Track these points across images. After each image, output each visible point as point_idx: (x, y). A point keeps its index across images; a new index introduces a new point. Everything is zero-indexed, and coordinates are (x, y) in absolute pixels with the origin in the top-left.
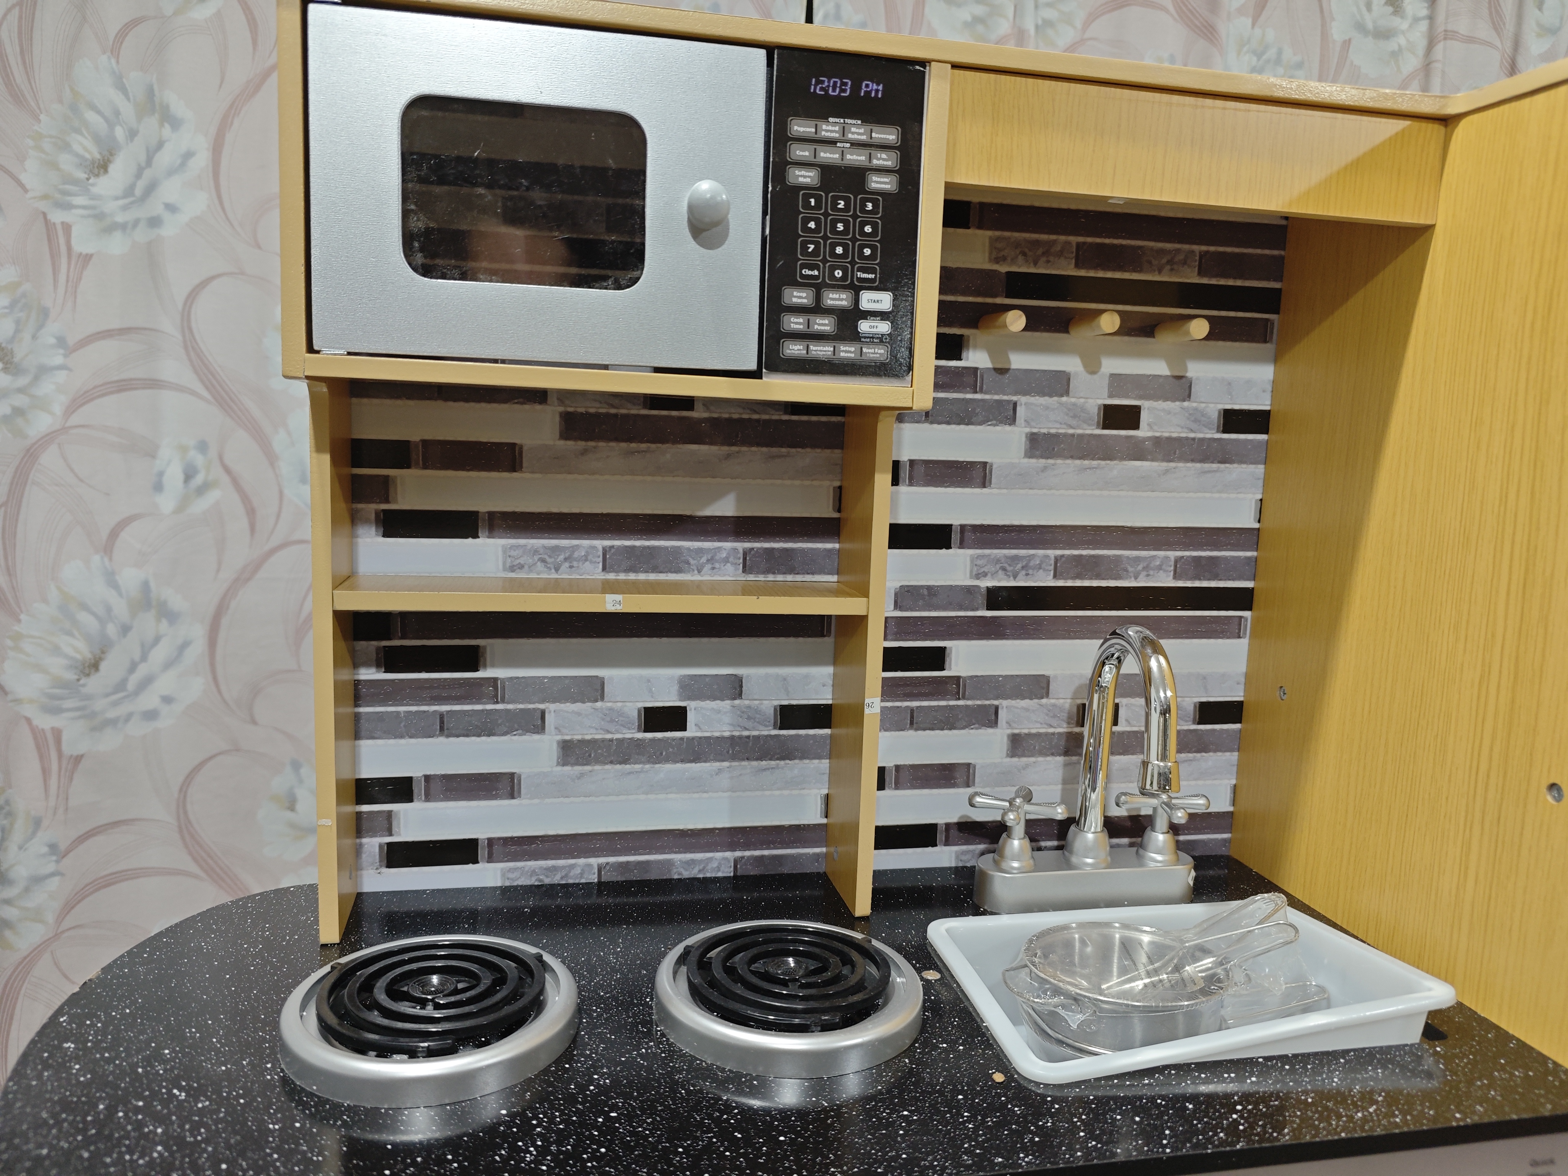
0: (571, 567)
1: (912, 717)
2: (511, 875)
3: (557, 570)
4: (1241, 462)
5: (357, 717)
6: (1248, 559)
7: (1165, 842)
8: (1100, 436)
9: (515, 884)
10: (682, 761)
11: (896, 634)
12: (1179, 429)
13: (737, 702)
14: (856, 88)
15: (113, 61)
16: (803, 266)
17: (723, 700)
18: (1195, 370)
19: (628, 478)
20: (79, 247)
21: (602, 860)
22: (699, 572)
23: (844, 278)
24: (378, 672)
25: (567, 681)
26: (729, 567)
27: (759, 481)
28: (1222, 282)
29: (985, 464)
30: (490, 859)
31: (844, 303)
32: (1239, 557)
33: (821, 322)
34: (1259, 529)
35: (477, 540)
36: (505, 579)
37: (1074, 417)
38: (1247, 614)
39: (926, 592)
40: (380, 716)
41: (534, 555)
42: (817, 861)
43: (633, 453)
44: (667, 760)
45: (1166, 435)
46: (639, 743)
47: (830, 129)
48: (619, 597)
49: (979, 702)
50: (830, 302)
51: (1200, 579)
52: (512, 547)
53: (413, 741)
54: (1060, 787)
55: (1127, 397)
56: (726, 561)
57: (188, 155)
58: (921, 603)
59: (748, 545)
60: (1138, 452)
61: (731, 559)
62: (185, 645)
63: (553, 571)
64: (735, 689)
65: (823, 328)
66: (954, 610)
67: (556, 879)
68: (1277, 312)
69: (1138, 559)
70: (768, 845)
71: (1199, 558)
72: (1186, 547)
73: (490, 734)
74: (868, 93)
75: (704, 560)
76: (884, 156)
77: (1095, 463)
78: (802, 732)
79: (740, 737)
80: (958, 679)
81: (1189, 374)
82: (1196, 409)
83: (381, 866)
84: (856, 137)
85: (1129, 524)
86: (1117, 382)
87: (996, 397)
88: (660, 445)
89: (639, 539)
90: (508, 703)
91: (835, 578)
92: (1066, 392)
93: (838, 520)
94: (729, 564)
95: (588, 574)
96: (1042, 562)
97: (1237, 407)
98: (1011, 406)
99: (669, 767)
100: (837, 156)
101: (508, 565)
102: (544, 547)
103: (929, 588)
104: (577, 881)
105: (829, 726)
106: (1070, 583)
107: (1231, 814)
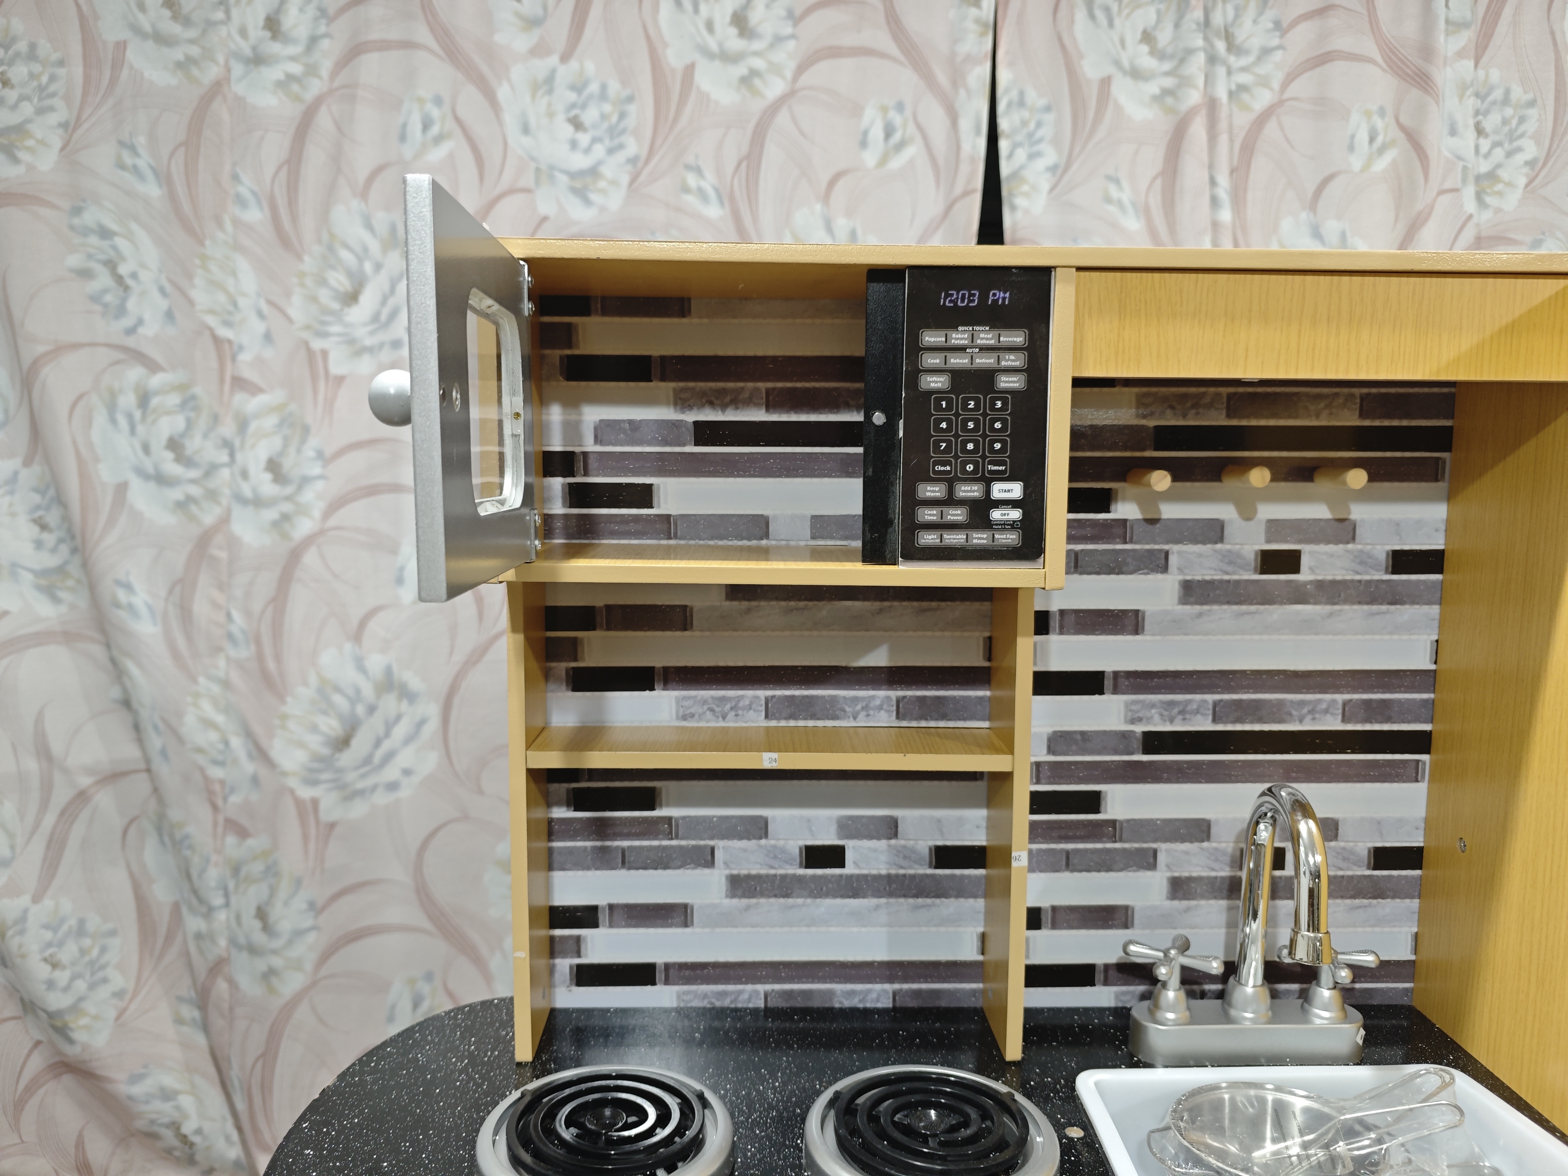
0: (737, 715)
1: (1068, 858)
2: (685, 998)
3: (724, 718)
4: (1413, 603)
5: (550, 851)
6: (1426, 701)
7: (1330, 998)
8: (1257, 581)
9: (689, 1005)
10: (842, 896)
11: (1049, 778)
12: (1344, 572)
13: (893, 842)
14: (984, 297)
15: (363, 204)
16: (936, 463)
17: (879, 839)
18: (1358, 512)
19: (787, 633)
20: (336, 369)
21: (768, 987)
22: (855, 718)
23: (975, 471)
24: (568, 810)
25: (734, 820)
26: (883, 714)
27: (910, 633)
28: (1386, 423)
29: (1137, 612)
30: (667, 982)
31: (976, 494)
32: (1414, 700)
33: (954, 512)
34: (1435, 671)
35: (653, 692)
36: (678, 727)
37: (1230, 563)
38: (1425, 757)
39: (1079, 737)
40: (570, 851)
41: (703, 704)
42: (974, 996)
43: (792, 610)
44: (827, 895)
45: (1330, 578)
46: (800, 879)
47: (959, 337)
48: (774, 755)
49: (1136, 845)
50: (962, 494)
51: (1371, 722)
52: (685, 698)
53: (599, 873)
54: (1223, 931)
55: (1286, 541)
56: (880, 708)
58: (1074, 748)
59: (901, 693)
60: (1299, 595)
61: (885, 707)
62: (422, 723)
63: (721, 719)
64: (891, 829)
65: (956, 518)
66: (1109, 754)
67: (727, 1003)
68: (1448, 449)
69: (1302, 703)
70: (926, 979)
71: (1370, 701)
72: (1355, 690)
73: (666, 867)
74: (995, 301)
75: (859, 707)
76: (1012, 357)
77: (1253, 608)
78: (957, 872)
79: (897, 876)
80: (1113, 823)
81: (1353, 517)
82: (1361, 551)
83: (571, 984)
84: (984, 342)
85: (1292, 668)
86: (1275, 527)
87: (1147, 547)
88: (816, 603)
89: (798, 689)
90: (682, 839)
91: (986, 724)
92: (1221, 539)
93: (988, 669)
94: (882, 712)
95: (752, 721)
96: (1199, 707)
97: (1406, 547)
98: (1163, 555)
99: (829, 902)
100: (966, 361)
101: (681, 714)
102: (713, 698)
103: (1083, 733)
104: (745, 1006)
105: (983, 866)
106: (1230, 727)
107: (1412, 963)
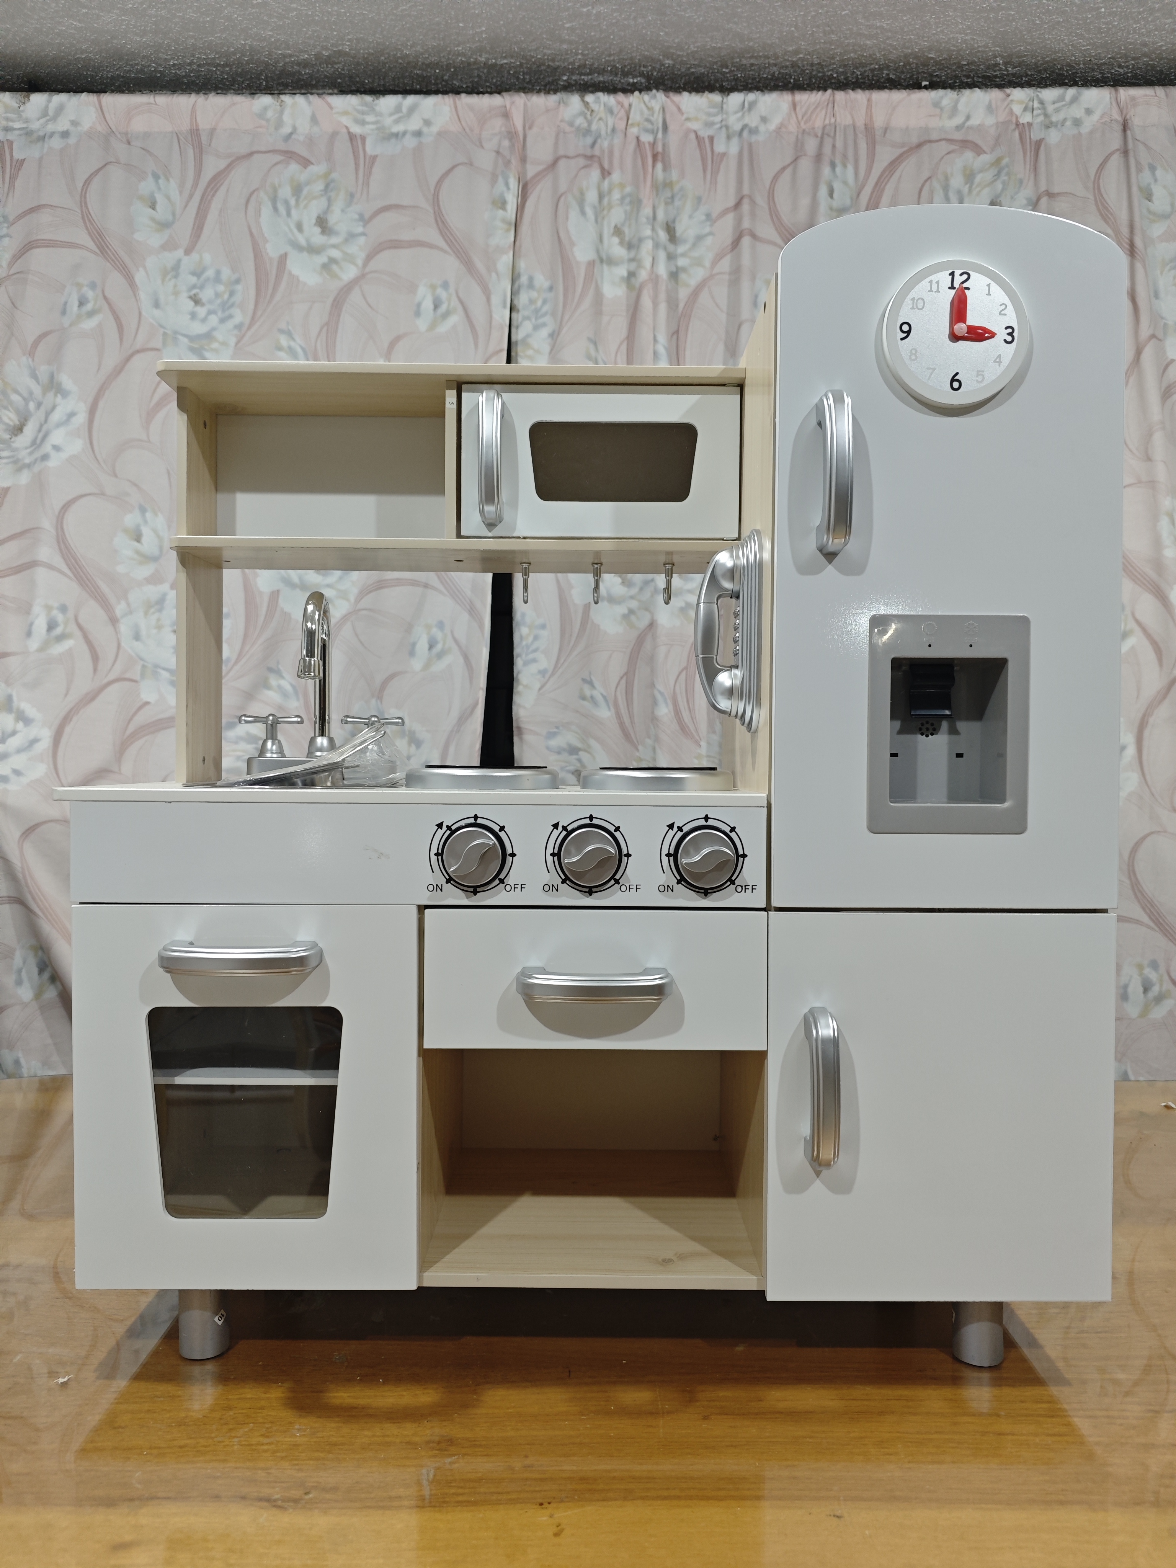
15: (30, 360)
57: (72, 415)
